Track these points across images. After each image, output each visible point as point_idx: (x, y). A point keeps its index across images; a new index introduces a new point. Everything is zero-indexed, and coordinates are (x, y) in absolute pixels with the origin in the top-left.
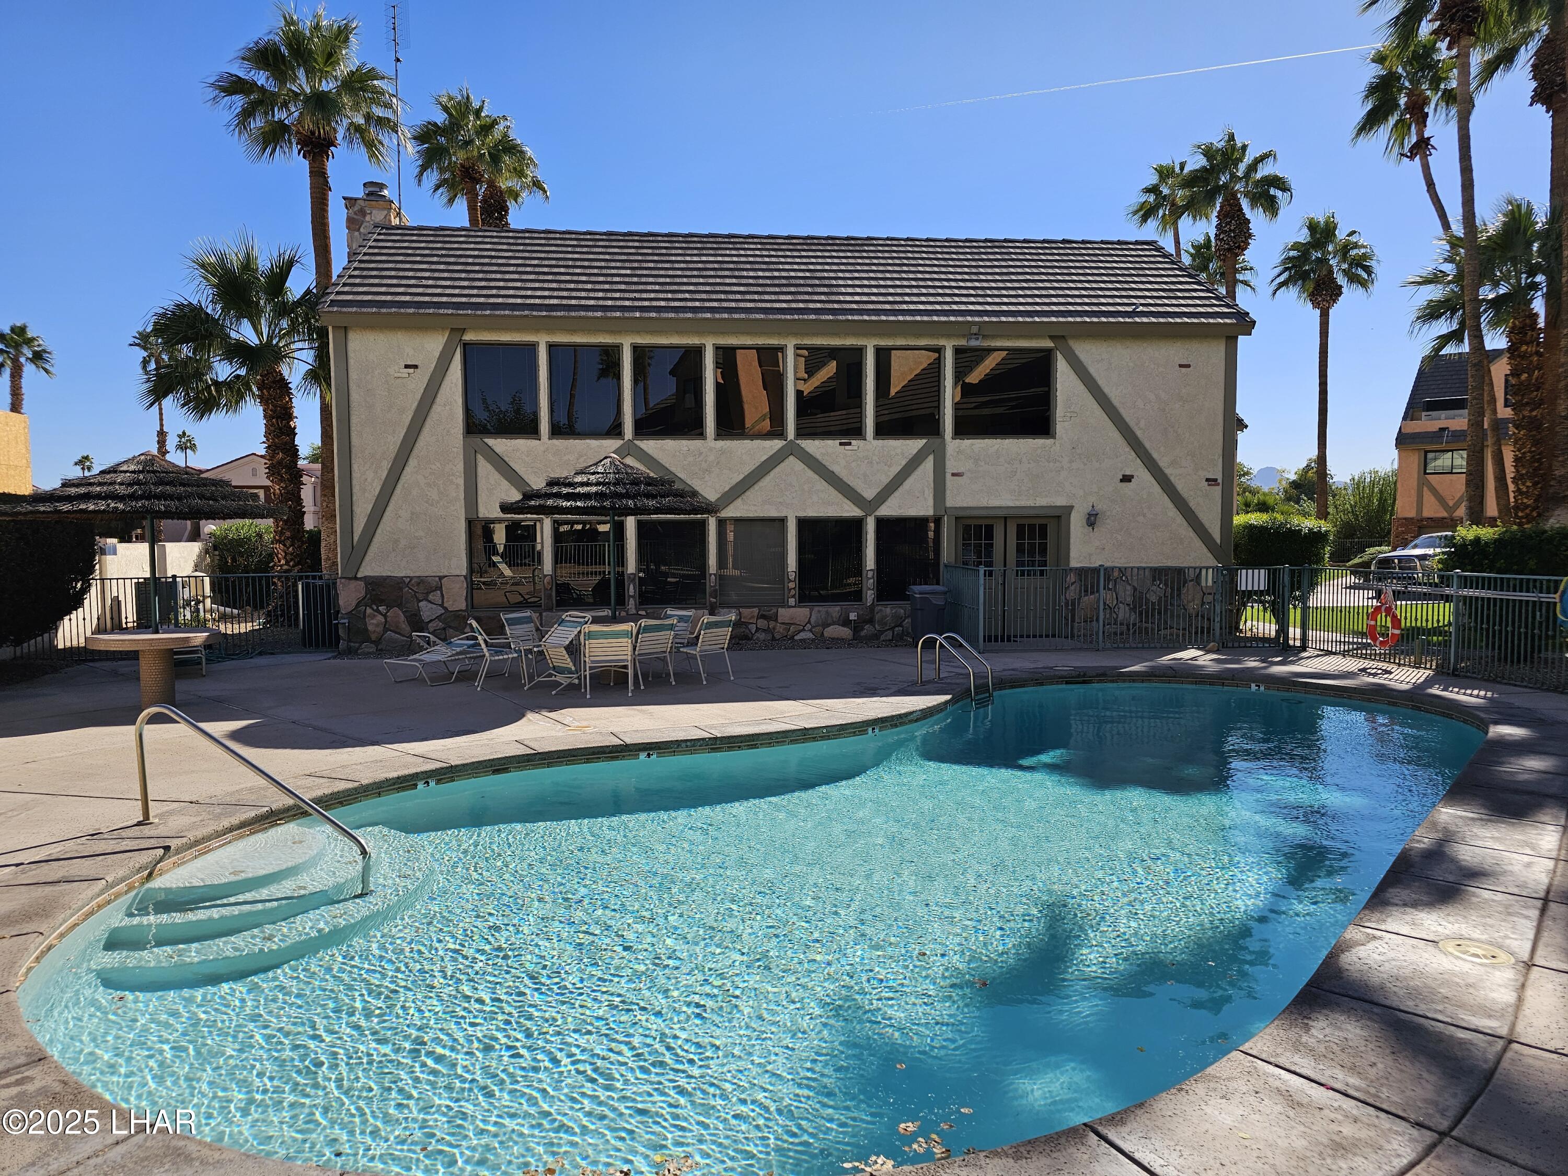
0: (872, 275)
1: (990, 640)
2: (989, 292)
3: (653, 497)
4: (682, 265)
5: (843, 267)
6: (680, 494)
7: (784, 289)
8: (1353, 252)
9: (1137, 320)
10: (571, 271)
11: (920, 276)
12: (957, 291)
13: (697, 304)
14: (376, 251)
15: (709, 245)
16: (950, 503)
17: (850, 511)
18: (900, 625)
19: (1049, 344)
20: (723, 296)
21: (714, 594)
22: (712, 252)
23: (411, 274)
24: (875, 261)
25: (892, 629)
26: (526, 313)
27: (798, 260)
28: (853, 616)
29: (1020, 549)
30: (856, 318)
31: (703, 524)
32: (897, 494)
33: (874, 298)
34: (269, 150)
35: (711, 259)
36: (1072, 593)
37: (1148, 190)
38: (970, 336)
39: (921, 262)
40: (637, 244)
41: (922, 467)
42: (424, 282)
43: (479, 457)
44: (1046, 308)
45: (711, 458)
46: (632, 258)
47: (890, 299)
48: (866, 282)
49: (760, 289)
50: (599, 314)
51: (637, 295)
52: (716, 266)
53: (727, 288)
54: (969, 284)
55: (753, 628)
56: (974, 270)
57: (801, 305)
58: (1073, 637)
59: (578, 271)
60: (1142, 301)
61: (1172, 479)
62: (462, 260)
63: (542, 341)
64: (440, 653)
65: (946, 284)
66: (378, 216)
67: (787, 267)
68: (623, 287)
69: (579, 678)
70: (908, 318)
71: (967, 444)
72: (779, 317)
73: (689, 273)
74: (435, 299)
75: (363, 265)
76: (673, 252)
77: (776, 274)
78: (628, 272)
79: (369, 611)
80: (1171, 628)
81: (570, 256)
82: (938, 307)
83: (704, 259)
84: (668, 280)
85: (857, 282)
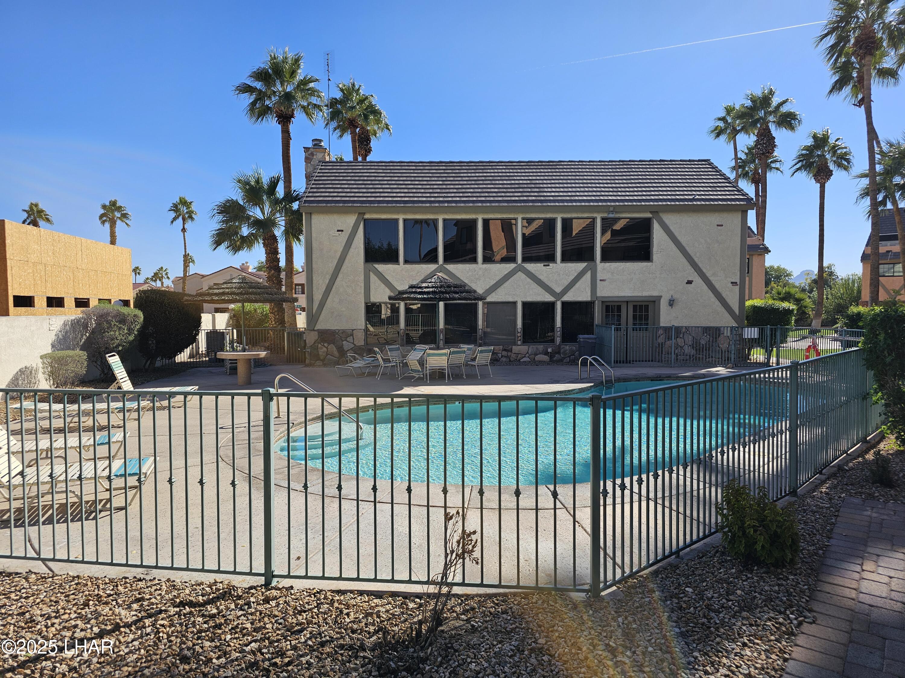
0: (561, 181)
1: (617, 362)
2: (619, 189)
3: (457, 293)
4: (467, 179)
5: (546, 178)
6: (469, 292)
7: (517, 190)
8: (839, 152)
9: (695, 203)
10: (413, 183)
11: (585, 181)
12: (603, 189)
13: (475, 199)
14: (321, 174)
15: (480, 167)
16: (600, 293)
17: (549, 298)
18: (574, 355)
19: (649, 215)
20: (487, 194)
21: (481, 339)
22: (481, 171)
23: (339, 186)
24: (562, 174)
25: (569, 357)
26: (394, 205)
27: (524, 174)
28: (550, 350)
29: (635, 317)
30: (552, 204)
31: (476, 305)
32: (572, 290)
33: (561, 194)
34: (260, 119)
35: (481, 175)
36: (661, 340)
37: (720, 119)
38: (609, 212)
39: (586, 174)
40: (444, 168)
41: (585, 277)
42: (346, 190)
43: (371, 273)
44: (648, 198)
45: (480, 273)
46: (442, 175)
47: (570, 194)
48: (557, 185)
49: (505, 190)
50: (428, 205)
51: (446, 195)
52: (483, 178)
53: (489, 190)
54: (610, 185)
55: (500, 355)
56: (613, 178)
57: (525, 198)
58: (662, 361)
59: (417, 183)
60: (698, 193)
61: (713, 282)
62: (362, 178)
63: (401, 217)
64: (359, 363)
65: (598, 185)
66: (319, 156)
67: (518, 178)
68: (439, 191)
69: (423, 374)
70: (578, 204)
71: (607, 265)
72: (514, 204)
73: (470, 182)
74: (352, 199)
75: (316, 182)
76: (462, 171)
77: (513, 182)
78: (441, 183)
79: (320, 345)
80: (712, 357)
81: (412, 175)
82: (593, 198)
83: (477, 175)
84: (460, 186)
85: (553, 186)
